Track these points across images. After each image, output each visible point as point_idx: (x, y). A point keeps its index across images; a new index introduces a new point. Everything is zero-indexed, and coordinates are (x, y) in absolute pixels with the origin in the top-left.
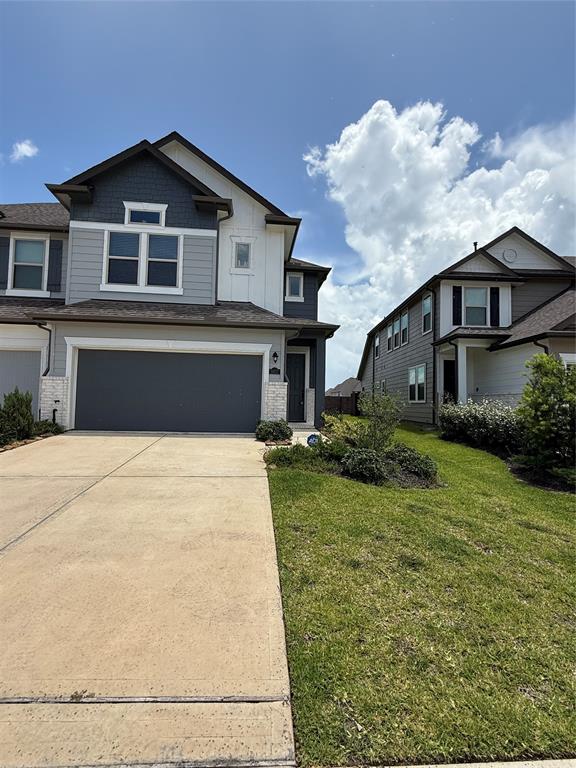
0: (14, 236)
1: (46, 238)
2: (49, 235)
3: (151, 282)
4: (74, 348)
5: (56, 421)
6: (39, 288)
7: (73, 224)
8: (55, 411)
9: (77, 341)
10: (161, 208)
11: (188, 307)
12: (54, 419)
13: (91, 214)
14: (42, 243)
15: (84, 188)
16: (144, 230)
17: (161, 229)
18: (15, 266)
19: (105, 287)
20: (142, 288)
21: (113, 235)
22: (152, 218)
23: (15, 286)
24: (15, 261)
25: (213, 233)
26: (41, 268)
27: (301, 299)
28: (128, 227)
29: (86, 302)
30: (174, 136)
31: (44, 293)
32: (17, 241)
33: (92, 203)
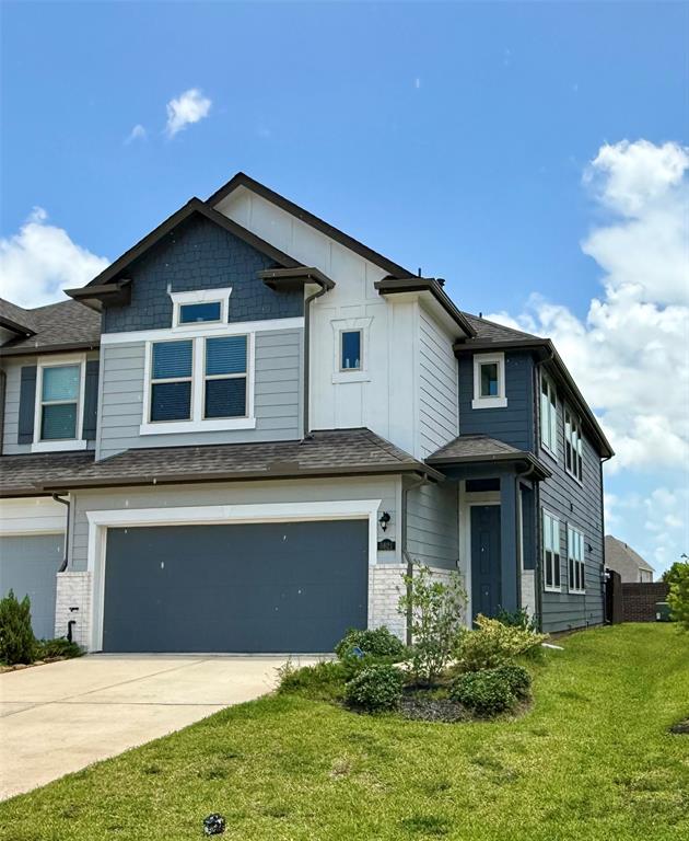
0: (42, 363)
1: (81, 360)
2: (84, 354)
3: (211, 412)
4: (100, 527)
5: (73, 640)
6: (73, 436)
7: (106, 339)
8: (72, 623)
9: (104, 516)
10: (222, 295)
11: (262, 447)
12: (70, 636)
13: (128, 321)
14: (78, 366)
15: (113, 287)
16: (199, 334)
17: (223, 328)
18: (44, 407)
19: (148, 428)
20: (198, 425)
21: (157, 347)
22: (209, 312)
23: (43, 437)
24: (43, 400)
25: (299, 322)
26: (75, 406)
27: (500, 401)
28: (177, 332)
29: (120, 456)
30: (240, 178)
31: (78, 444)
32: (46, 370)
33: (129, 303)
